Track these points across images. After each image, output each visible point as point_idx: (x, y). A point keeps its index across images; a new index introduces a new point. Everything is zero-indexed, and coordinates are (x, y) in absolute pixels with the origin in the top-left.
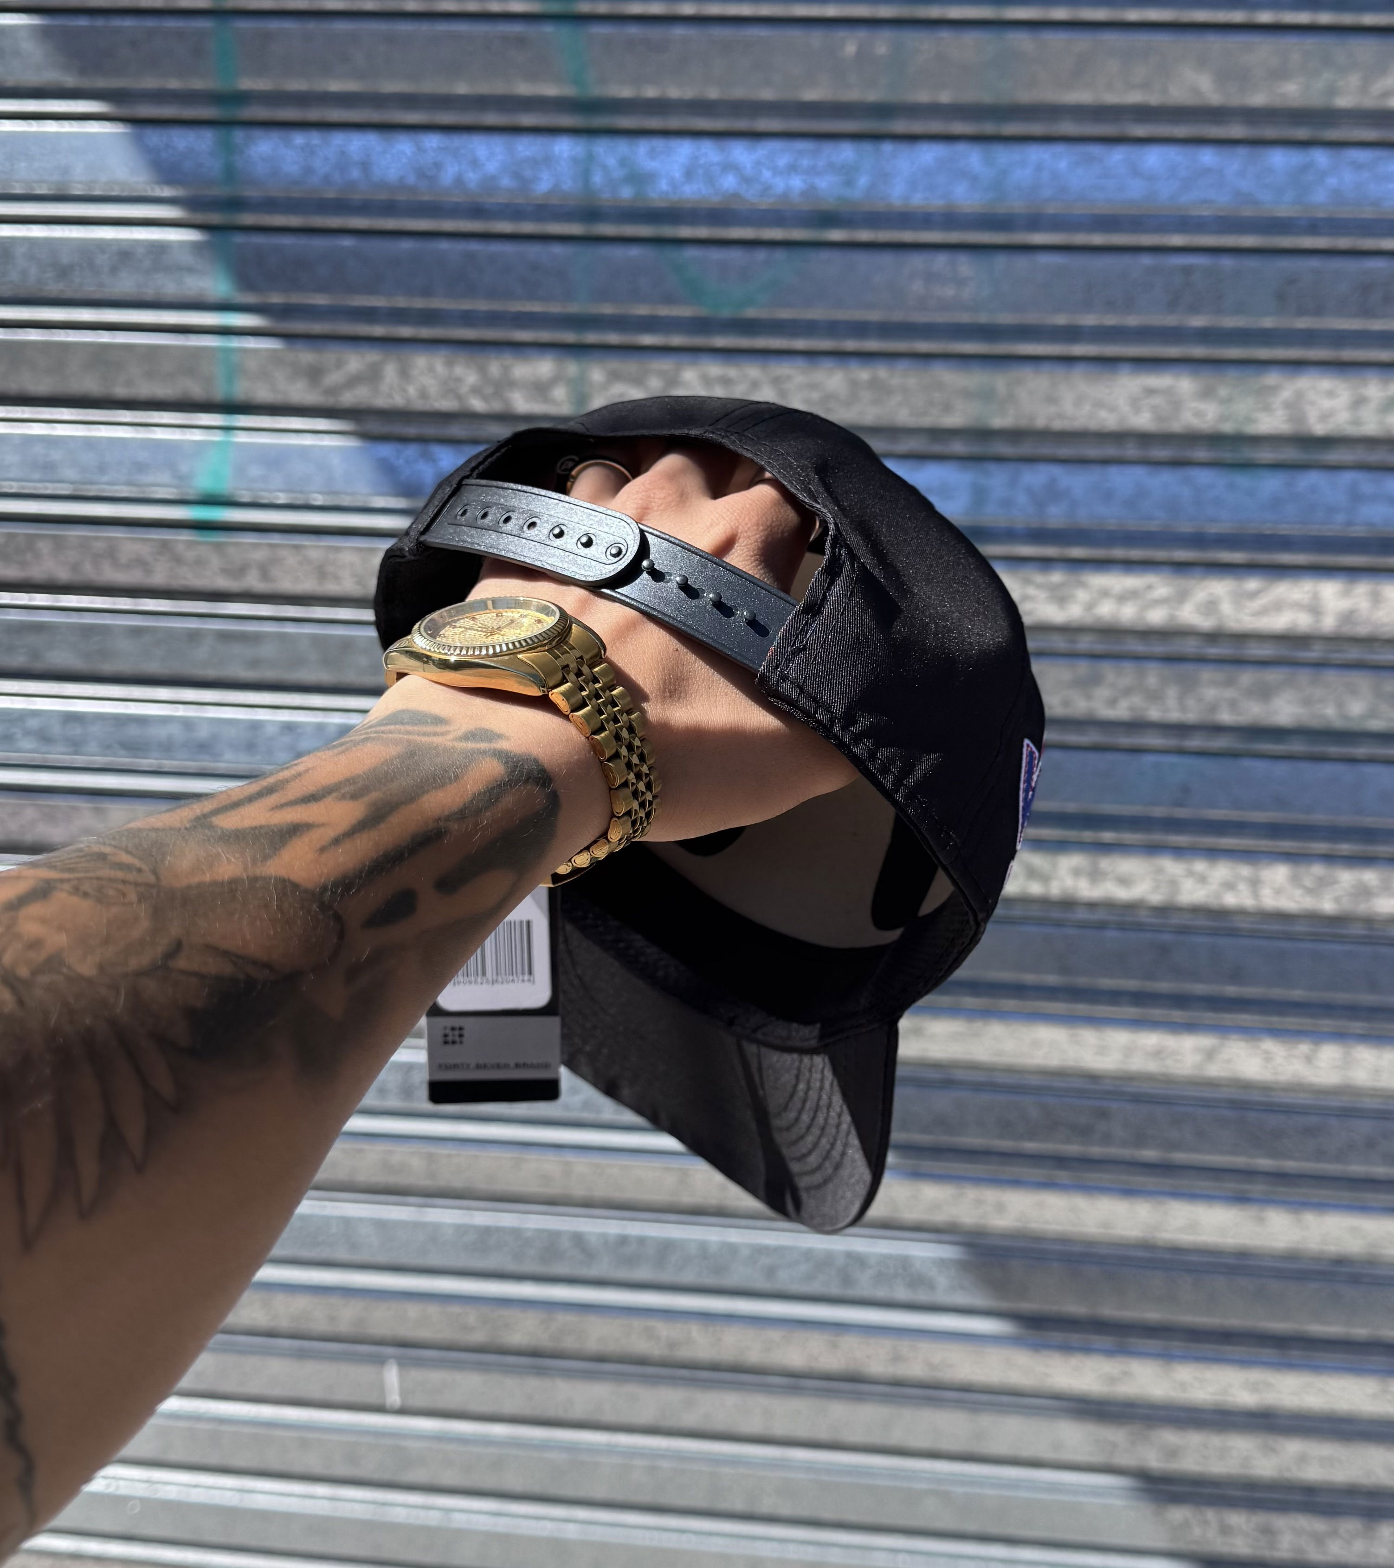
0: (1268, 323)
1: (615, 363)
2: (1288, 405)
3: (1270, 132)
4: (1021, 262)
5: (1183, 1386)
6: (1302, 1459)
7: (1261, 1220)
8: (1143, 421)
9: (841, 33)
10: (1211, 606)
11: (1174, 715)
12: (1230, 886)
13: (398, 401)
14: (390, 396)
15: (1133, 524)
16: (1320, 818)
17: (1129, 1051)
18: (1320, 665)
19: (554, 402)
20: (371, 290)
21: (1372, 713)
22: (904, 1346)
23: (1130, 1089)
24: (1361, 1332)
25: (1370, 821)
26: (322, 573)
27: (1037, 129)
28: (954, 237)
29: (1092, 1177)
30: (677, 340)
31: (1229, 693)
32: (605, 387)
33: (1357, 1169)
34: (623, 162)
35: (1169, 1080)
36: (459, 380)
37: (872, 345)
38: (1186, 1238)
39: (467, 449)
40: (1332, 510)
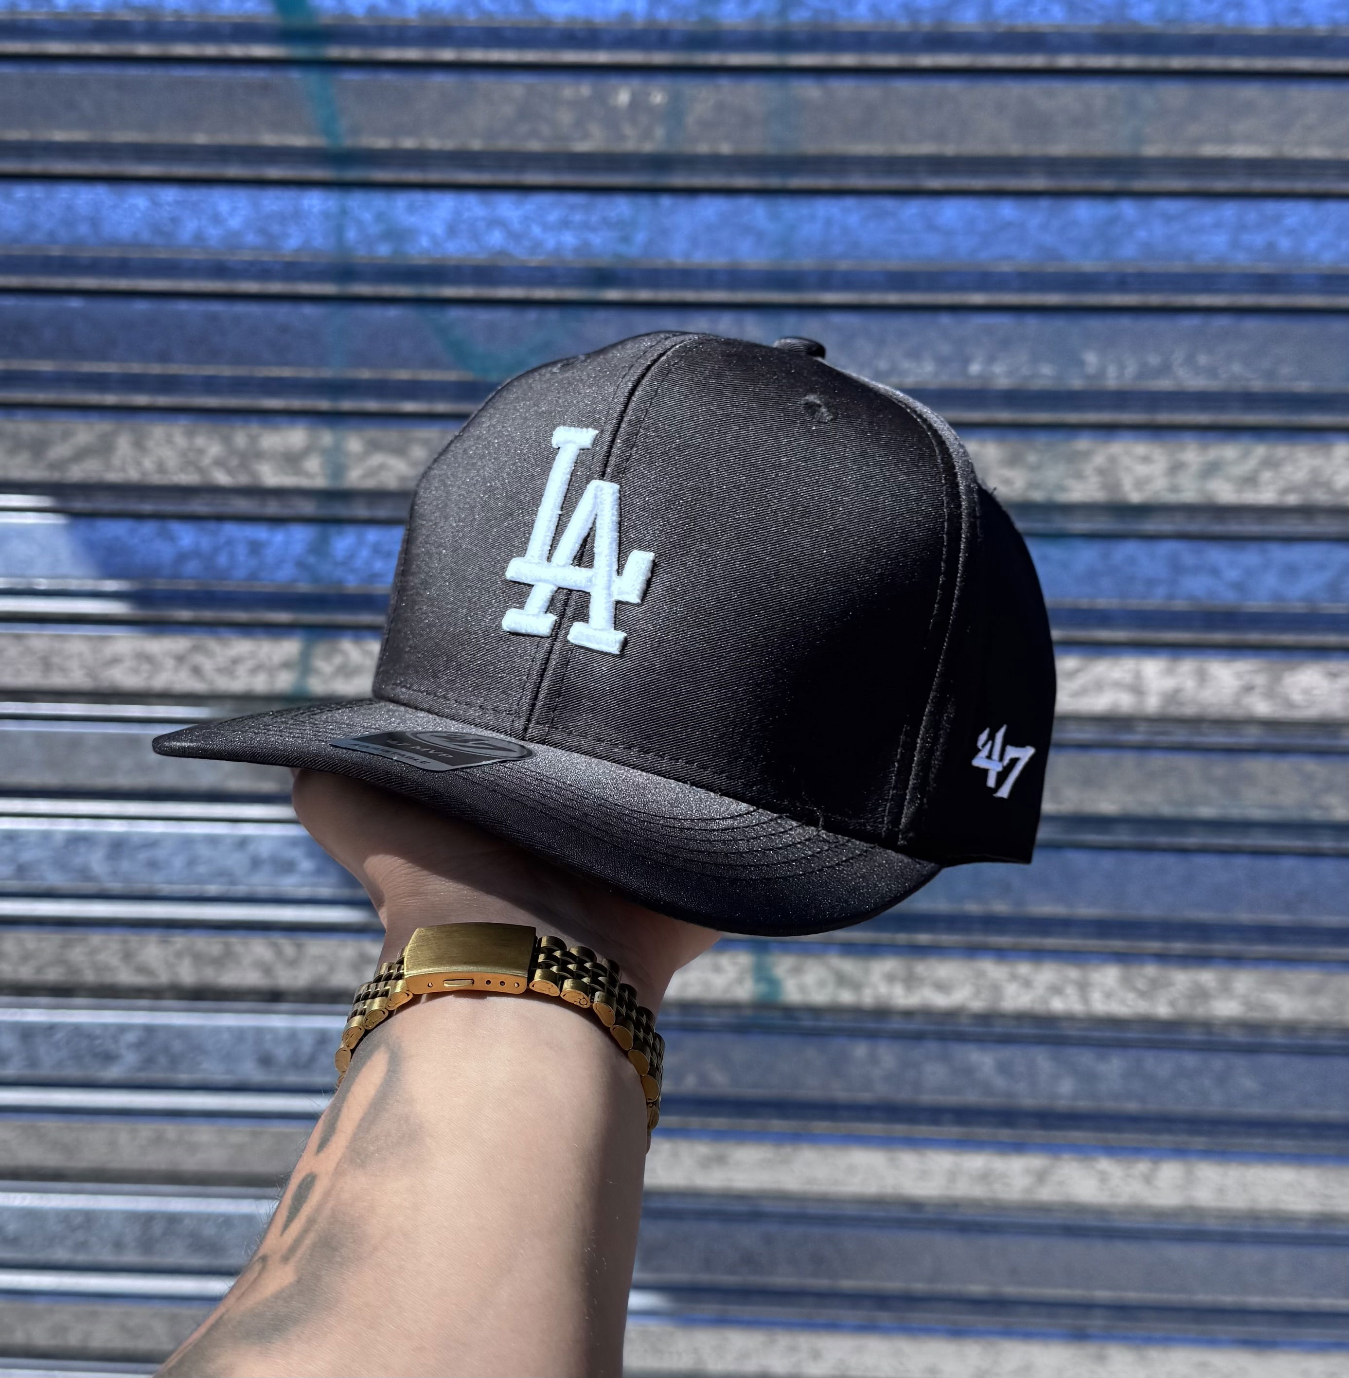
1: (374, 432)
2: (1101, 472)
3: (1074, 183)
9: (613, 81)
12: (1056, 990)
13: (133, 475)
14: (123, 469)
16: (1150, 912)
18: (1144, 748)
19: (308, 475)
20: (103, 357)
23: (955, 1217)
26: (47, 665)
27: (824, 182)
28: (741, 296)
29: (917, 1317)
32: (362, 457)
34: (380, 217)
36: (201, 452)
39: (212, 526)
40: (1151, 583)
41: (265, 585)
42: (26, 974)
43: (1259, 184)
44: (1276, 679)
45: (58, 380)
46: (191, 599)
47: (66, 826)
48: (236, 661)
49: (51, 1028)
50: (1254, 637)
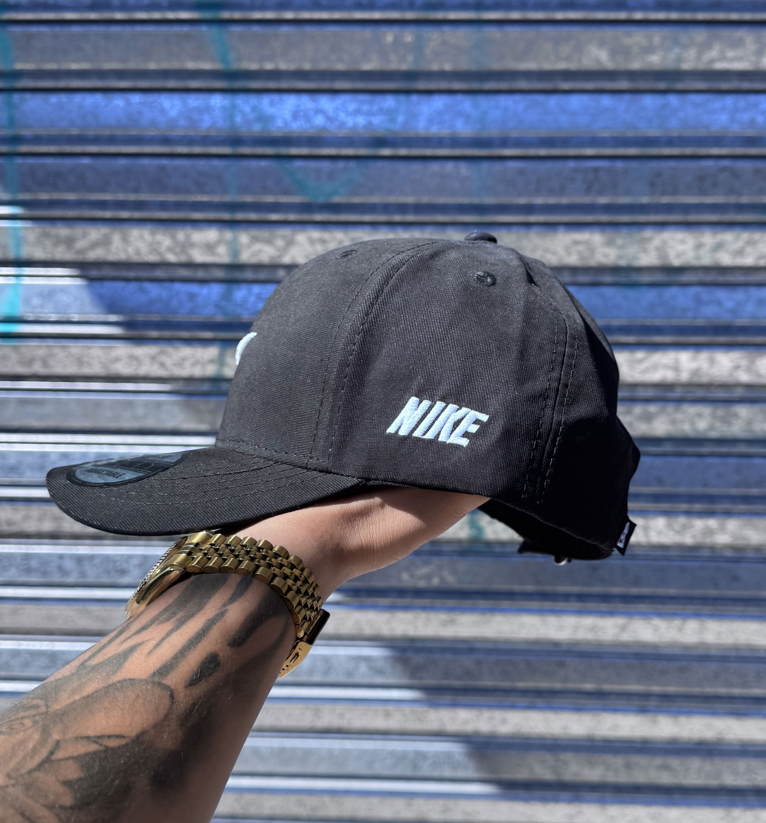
0: (645, 200)
1: (256, 232)
2: (658, 249)
3: (643, 85)
4: (497, 166)
7: (655, 722)
8: (573, 260)
9: (384, 29)
13: (122, 256)
14: (117, 253)
16: (683, 489)
17: (576, 628)
18: (681, 401)
19: (218, 255)
20: (102, 190)
21: (711, 428)
23: (577, 650)
24: (714, 782)
25: (712, 491)
26: (80, 362)
27: (504, 85)
28: (457, 152)
29: (557, 701)
30: (292, 217)
32: (249, 246)
33: (709, 690)
34: (254, 109)
35: (600, 644)
36: (159, 243)
37: (409, 218)
38: (612, 734)
39: (167, 285)
40: (685, 310)
41: (198, 318)
42: (77, 528)
43: (746, 85)
44: (753, 362)
45: (79, 204)
46: (158, 326)
47: (95, 449)
48: (184, 359)
49: (92, 557)
50: (740, 339)
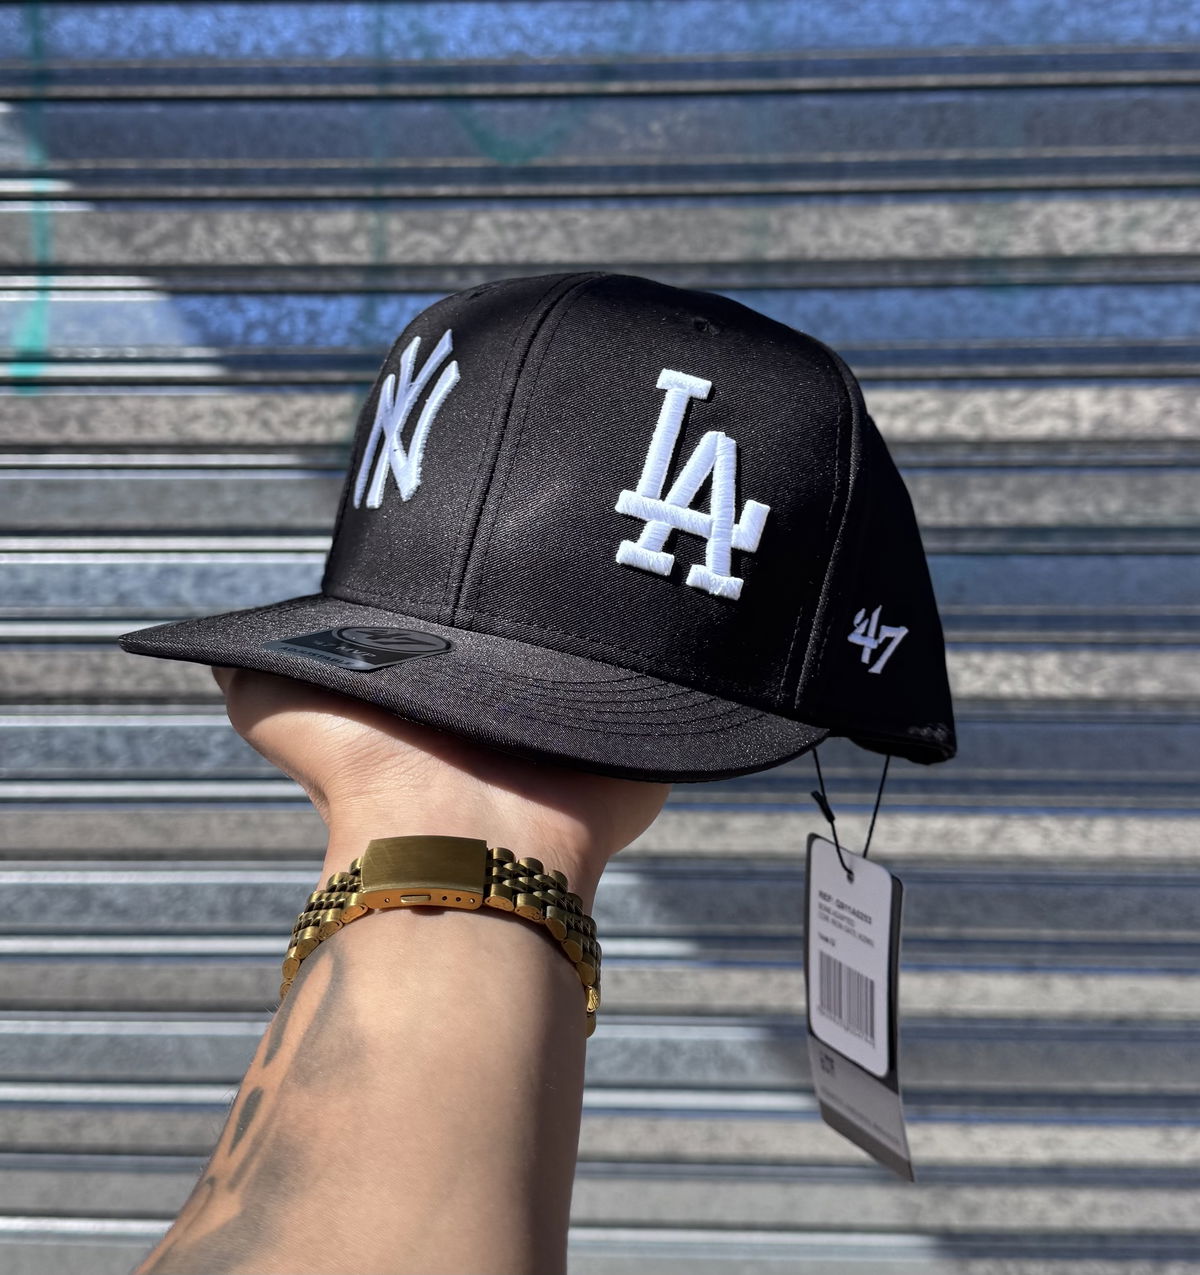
0: (1018, 153)
1: (413, 214)
2: (1040, 229)
4: (790, 104)
5: (981, 1147)
6: (1094, 1209)
7: (1046, 987)
8: (907, 248)
10: (976, 417)
11: (947, 520)
12: (1004, 676)
13: (207, 257)
14: (198, 252)
15: (902, 343)
16: (1084, 608)
17: (918, 835)
18: (1078, 467)
19: (356, 252)
20: (179, 155)
21: (1129, 510)
22: (719, 1126)
24: (1142, 1086)
25: (1130, 609)
26: (138, 422)
30: (470, 189)
31: (997, 496)
32: (402, 236)
33: (1133, 933)
34: (412, 26)
35: (956, 861)
36: (264, 234)
37: (653, 187)
38: (978, 1008)
39: (274, 299)
40: (1083, 323)
41: (323, 346)
42: (128, 685)
44: (1191, 403)
46: (259, 362)
47: (157, 560)
48: (299, 415)
49: (150, 732)
50: (1172, 367)
